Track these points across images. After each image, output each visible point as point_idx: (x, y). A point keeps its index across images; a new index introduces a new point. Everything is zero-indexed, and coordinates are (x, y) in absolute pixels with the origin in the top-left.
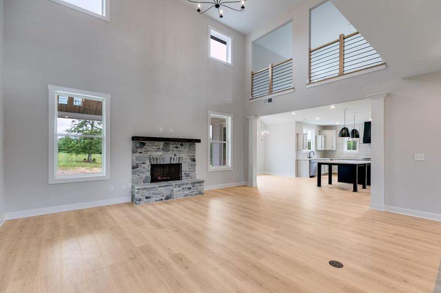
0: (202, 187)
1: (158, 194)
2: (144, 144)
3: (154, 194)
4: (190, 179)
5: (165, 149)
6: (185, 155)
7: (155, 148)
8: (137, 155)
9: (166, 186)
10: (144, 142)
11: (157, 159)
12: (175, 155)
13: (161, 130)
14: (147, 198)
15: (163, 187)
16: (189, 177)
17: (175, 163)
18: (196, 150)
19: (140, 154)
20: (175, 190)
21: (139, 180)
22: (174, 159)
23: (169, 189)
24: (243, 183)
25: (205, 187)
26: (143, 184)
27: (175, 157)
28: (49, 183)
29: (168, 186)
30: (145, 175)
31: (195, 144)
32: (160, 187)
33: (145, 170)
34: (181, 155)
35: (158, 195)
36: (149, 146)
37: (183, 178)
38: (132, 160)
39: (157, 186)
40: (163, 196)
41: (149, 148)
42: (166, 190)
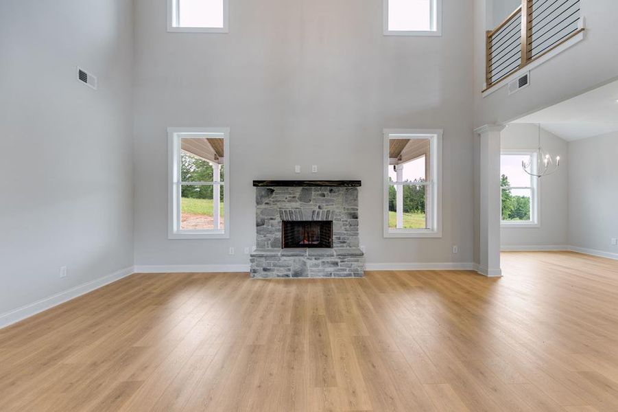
0: (360, 264)
1: (280, 266)
2: (272, 191)
3: (275, 266)
4: (348, 248)
5: (304, 199)
6: (337, 208)
7: (288, 196)
8: (263, 206)
9: (293, 256)
10: (272, 188)
11: (291, 213)
12: (320, 207)
13: (298, 169)
14: (265, 270)
15: (289, 256)
16: (345, 245)
17: (320, 219)
18: (359, 198)
19: (267, 206)
20: (310, 263)
21: (266, 243)
22: (318, 213)
23: (300, 260)
24: (469, 266)
25: (367, 264)
26: (270, 248)
27: (321, 211)
28: (169, 238)
29: (296, 256)
30: (274, 236)
31: (356, 189)
32: (283, 255)
33: (274, 228)
34: (330, 208)
35: (282, 269)
36: (279, 193)
37: (334, 245)
38: (257, 214)
39: (279, 254)
40: (289, 270)
41: (279, 197)
42: (294, 261)
